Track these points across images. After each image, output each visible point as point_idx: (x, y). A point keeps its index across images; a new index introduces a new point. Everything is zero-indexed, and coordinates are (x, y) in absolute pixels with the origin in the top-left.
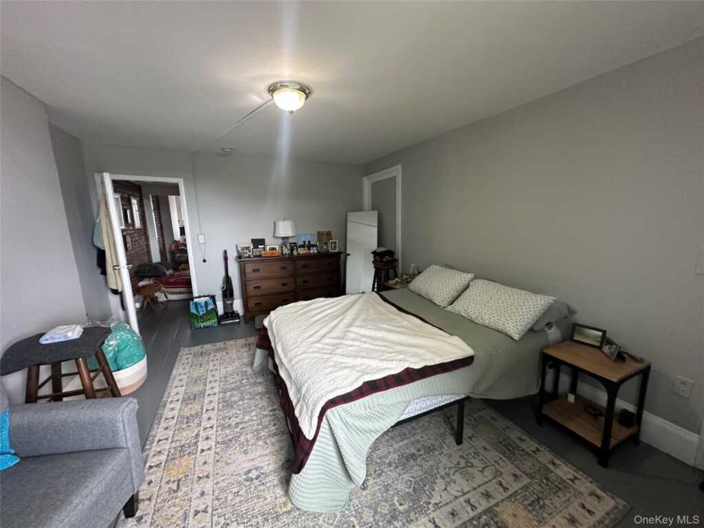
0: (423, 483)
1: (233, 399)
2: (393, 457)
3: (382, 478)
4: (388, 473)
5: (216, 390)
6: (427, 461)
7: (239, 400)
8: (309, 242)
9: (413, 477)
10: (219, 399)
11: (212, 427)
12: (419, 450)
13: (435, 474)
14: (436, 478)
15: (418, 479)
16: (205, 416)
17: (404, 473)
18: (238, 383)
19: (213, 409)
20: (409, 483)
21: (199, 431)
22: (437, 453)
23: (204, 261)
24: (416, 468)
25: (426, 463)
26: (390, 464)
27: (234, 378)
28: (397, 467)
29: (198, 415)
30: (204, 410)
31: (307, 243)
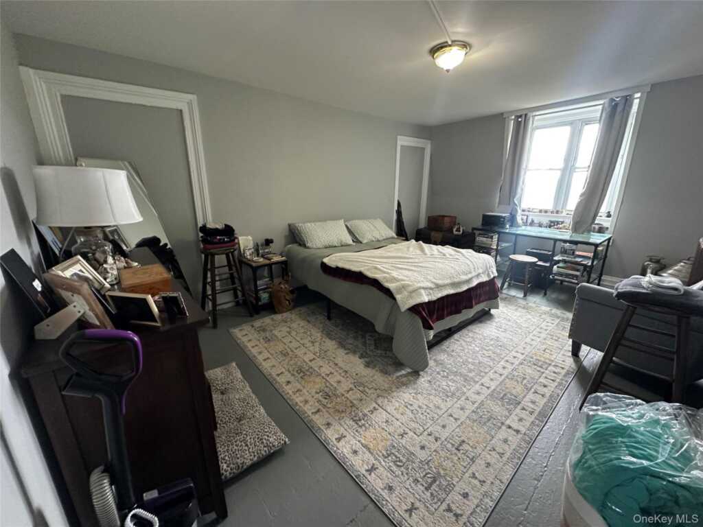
1: (472, 367)
5: (477, 387)
7: (469, 363)
10: (483, 377)
11: (507, 361)
16: (506, 372)
18: (450, 378)
19: (496, 372)
21: (518, 365)
27: (448, 386)
29: (511, 377)
30: (503, 377)
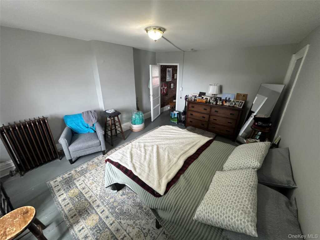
0: (129, 215)
2: (138, 200)
3: (127, 199)
4: (130, 201)
6: (141, 214)
8: (229, 99)
9: (131, 210)
12: (145, 209)
13: (135, 219)
14: (133, 220)
15: (130, 212)
17: (132, 206)
20: (128, 210)
22: (147, 217)
23: (181, 98)
24: (135, 210)
25: (140, 214)
26: (134, 200)
28: (134, 203)
31: (227, 99)
